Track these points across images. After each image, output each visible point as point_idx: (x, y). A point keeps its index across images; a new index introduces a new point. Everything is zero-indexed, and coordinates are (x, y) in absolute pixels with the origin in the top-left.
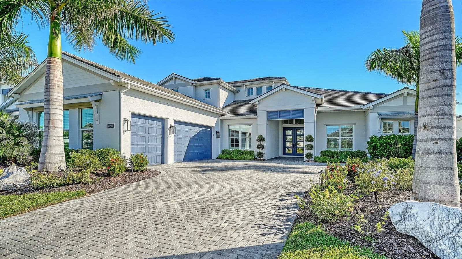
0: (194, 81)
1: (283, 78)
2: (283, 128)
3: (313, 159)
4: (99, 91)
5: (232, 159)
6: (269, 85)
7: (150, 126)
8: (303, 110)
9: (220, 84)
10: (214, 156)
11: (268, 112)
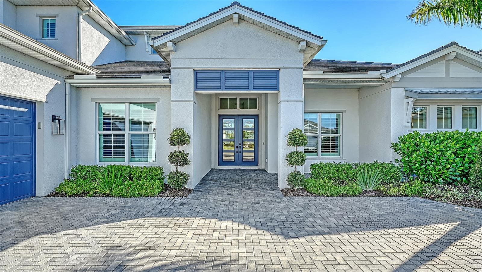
2: (218, 115)
8: (277, 72)
9: (83, 8)
10: (42, 190)
11: (197, 73)
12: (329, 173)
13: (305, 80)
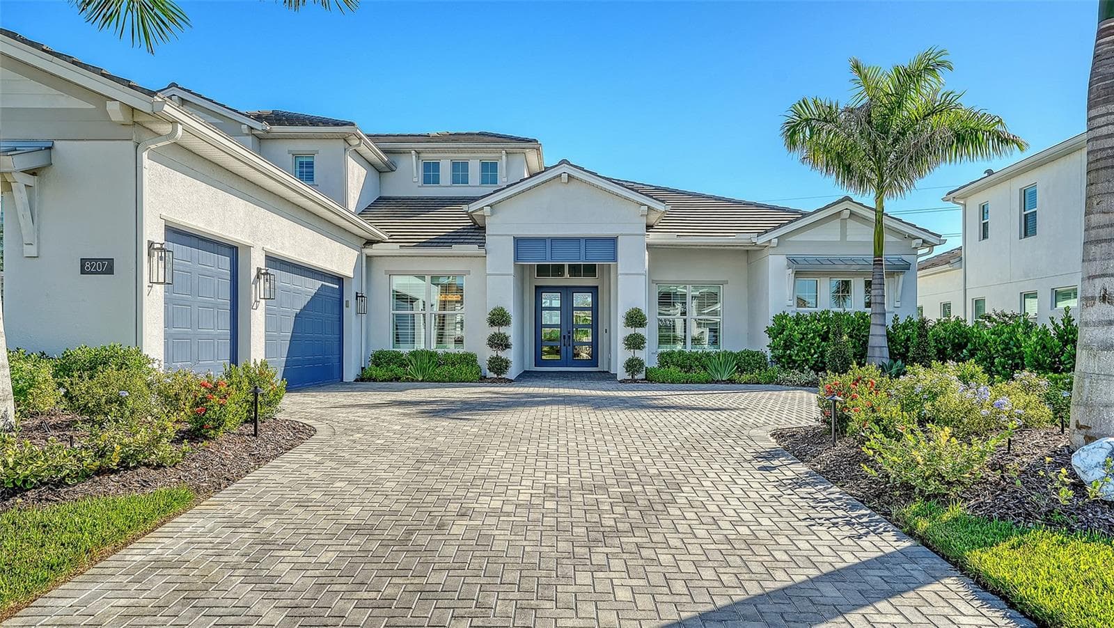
0: (259, 118)
1: (530, 141)
2: (535, 286)
3: (642, 376)
4: (42, 133)
5: (413, 380)
6: (489, 157)
7: (203, 269)
8: (614, 240)
9: (350, 142)
10: (350, 373)
11: (518, 240)
12: (678, 361)
13: (649, 247)
